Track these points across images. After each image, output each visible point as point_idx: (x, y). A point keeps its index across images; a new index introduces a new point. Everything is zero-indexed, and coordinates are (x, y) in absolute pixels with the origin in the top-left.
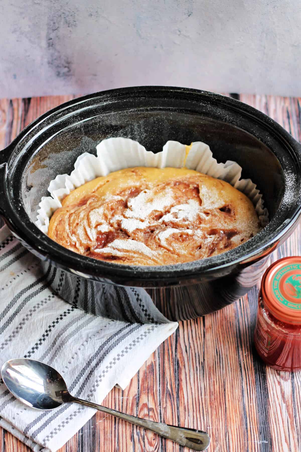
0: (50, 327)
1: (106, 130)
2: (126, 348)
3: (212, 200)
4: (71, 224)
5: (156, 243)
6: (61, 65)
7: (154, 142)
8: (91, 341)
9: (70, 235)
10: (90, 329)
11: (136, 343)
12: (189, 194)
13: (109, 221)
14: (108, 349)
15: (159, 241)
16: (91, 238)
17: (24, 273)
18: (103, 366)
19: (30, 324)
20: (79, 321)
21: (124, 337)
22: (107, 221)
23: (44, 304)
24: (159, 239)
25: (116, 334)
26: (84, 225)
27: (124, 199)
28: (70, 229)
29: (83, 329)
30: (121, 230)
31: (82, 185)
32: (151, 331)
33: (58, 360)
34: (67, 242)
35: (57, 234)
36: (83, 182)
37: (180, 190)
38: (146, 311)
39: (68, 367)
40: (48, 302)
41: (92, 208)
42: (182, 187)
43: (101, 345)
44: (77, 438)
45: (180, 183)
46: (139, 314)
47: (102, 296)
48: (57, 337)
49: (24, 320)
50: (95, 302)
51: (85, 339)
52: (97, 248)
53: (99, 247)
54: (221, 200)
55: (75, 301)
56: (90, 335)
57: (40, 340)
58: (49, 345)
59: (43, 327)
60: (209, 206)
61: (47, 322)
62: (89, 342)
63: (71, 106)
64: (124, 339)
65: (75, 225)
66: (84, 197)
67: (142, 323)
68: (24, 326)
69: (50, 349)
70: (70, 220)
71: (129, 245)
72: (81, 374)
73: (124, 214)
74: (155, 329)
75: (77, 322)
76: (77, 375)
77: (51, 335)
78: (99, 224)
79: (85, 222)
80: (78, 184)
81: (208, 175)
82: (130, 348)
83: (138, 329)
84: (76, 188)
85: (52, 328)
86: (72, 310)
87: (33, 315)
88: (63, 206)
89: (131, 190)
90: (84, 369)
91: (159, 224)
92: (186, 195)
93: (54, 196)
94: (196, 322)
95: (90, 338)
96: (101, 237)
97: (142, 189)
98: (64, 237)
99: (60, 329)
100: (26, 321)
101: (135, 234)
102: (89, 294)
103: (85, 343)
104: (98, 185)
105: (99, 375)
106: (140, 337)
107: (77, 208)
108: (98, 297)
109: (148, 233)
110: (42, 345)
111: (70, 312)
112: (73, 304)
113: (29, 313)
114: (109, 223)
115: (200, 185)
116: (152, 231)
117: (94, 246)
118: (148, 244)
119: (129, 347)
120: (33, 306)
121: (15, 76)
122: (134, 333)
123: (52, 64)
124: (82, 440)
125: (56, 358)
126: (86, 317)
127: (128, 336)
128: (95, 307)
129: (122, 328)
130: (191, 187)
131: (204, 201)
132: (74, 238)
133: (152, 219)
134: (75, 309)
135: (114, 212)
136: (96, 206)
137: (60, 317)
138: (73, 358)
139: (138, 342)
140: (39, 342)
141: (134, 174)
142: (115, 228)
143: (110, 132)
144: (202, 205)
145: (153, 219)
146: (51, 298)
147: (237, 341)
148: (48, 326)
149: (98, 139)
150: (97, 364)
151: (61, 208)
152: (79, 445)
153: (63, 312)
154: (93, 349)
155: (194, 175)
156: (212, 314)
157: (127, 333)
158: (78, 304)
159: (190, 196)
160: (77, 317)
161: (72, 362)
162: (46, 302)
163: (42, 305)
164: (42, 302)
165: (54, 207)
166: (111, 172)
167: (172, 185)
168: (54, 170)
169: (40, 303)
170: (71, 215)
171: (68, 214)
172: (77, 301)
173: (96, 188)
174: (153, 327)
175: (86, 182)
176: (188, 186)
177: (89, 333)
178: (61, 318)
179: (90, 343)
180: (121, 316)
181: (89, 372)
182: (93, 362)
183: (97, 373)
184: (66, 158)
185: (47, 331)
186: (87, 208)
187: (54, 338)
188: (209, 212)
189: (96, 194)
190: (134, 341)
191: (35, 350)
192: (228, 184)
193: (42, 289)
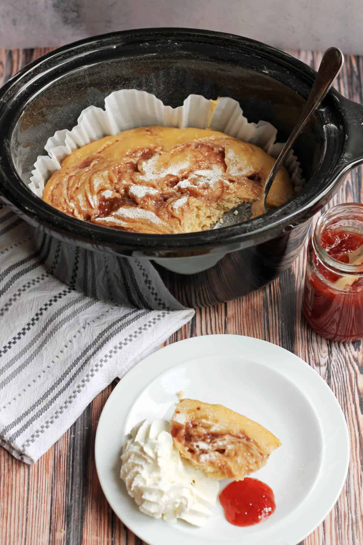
0: (41, 309)
1: (115, 79)
2: (131, 336)
3: (239, 166)
4: (70, 189)
5: (168, 212)
6: (68, 9)
7: (173, 96)
8: (89, 328)
9: (67, 201)
10: (89, 314)
11: (142, 331)
12: (213, 158)
13: (115, 186)
14: (109, 336)
15: (172, 211)
16: (93, 205)
17: (14, 247)
18: (101, 354)
19: (18, 305)
20: (76, 304)
21: (129, 323)
22: (112, 186)
23: (36, 283)
24: (172, 208)
25: (120, 320)
26: (85, 190)
27: (134, 161)
28: (68, 194)
29: (80, 314)
30: (129, 197)
31: (86, 144)
32: (161, 318)
33: (48, 348)
34: (63, 208)
35: (53, 199)
36: (88, 141)
37: (202, 154)
38: (156, 294)
39: (59, 356)
40: (41, 281)
41: (95, 171)
42: (204, 149)
43: (101, 332)
44: (68, 441)
45: (202, 145)
46: (148, 298)
47: (104, 276)
48: (49, 321)
49: (10, 300)
50: (96, 284)
51: (82, 325)
52: (98, 217)
53: (101, 216)
54: (250, 167)
55: (72, 281)
56: (88, 321)
57: (29, 324)
58: (38, 330)
59: (33, 309)
60: (236, 173)
61: (38, 305)
62: (87, 328)
63: (73, 48)
64: (129, 326)
65: (74, 189)
66: (88, 158)
67: (150, 309)
68: (10, 308)
69: (39, 336)
70: (68, 184)
71: (136, 214)
72: (74, 364)
73: (133, 177)
74: (167, 315)
75: (73, 306)
76: (69, 366)
77: (42, 319)
78: (103, 189)
79: (87, 187)
80: (82, 143)
81: (237, 137)
82: (135, 336)
83: (145, 315)
84: (79, 147)
85: (44, 312)
86: (69, 292)
87: (22, 295)
88: (62, 167)
89: (143, 151)
90: (78, 359)
91: (175, 191)
92: (209, 160)
93: (52, 155)
94: (216, 309)
95: (88, 324)
96: (104, 204)
97: (156, 150)
98: (60, 202)
99: (53, 313)
100: (13, 302)
101: (145, 201)
102: (90, 273)
103: (82, 330)
104: (105, 145)
105: (96, 363)
106: (148, 324)
107: (78, 170)
108: (99, 277)
109: (160, 201)
110: (30, 331)
111: (66, 293)
112: (70, 285)
113: (18, 293)
114: (115, 188)
115: (226, 149)
116: (165, 200)
117: (95, 215)
118: (159, 213)
119: (134, 334)
120: (23, 285)
121: (14, 22)
122: (141, 319)
123: (58, 7)
124: (74, 443)
125: (45, 345)
126: (86, 300)
127: (134, 322)
128: (96, 289)
129: (127, 313)
130: (216, 150)
131: (230, 167)
132: (72, 205)
133: (165, 185)
134: (73, 292)
135: (121, 176)
136: (100, 168)
137: (54, 299)
138: (66, 346)
139: (145, 329)
140: (27, 327)
141: (149, 133)
142: (121, 194)
143: (121, 82)
144: (227, 171)
145: (168, 185)
146: (45, 277)
147: (265, 334)
148: (39, 308)
149: (106, 90)
150: (94, 353)
151: (60, 170)
152: (70, 448)
153: (58, 293)
154: (91, 337)
155: (220, 137)
156: (236, 300)
157: (133, 319)
158: (76, 285)
159: (214, 161)
160: (74, 299)
161: (65, 352)
162: (38, 282)
163: (34, 284)
164: (34, 281)
165: (51, 169)
166: (122, 130)
167: (193, 148)
168: (53, 125)
169: (32, 282)
170: (71, 177)
171: (67, 177)
172: (74, 282)
173: (103, 148)
174: (164, 313)
175: (92, 141)
176: (213, 149)
177: (88, 318)
178: (55, 301)
179: (88, 330)
180: (126, 300)
181: (84, 362)
182: (90, 351)
183: (92, 361)
184: (67, 112)
185: (37, 315)
186: (89, 170)
187: (45, 323)
188: (234, 179)
189: (102, 155)
190: (140, 329)
191: (22, 336)
192: (260, 149)
193: (34, 266)
